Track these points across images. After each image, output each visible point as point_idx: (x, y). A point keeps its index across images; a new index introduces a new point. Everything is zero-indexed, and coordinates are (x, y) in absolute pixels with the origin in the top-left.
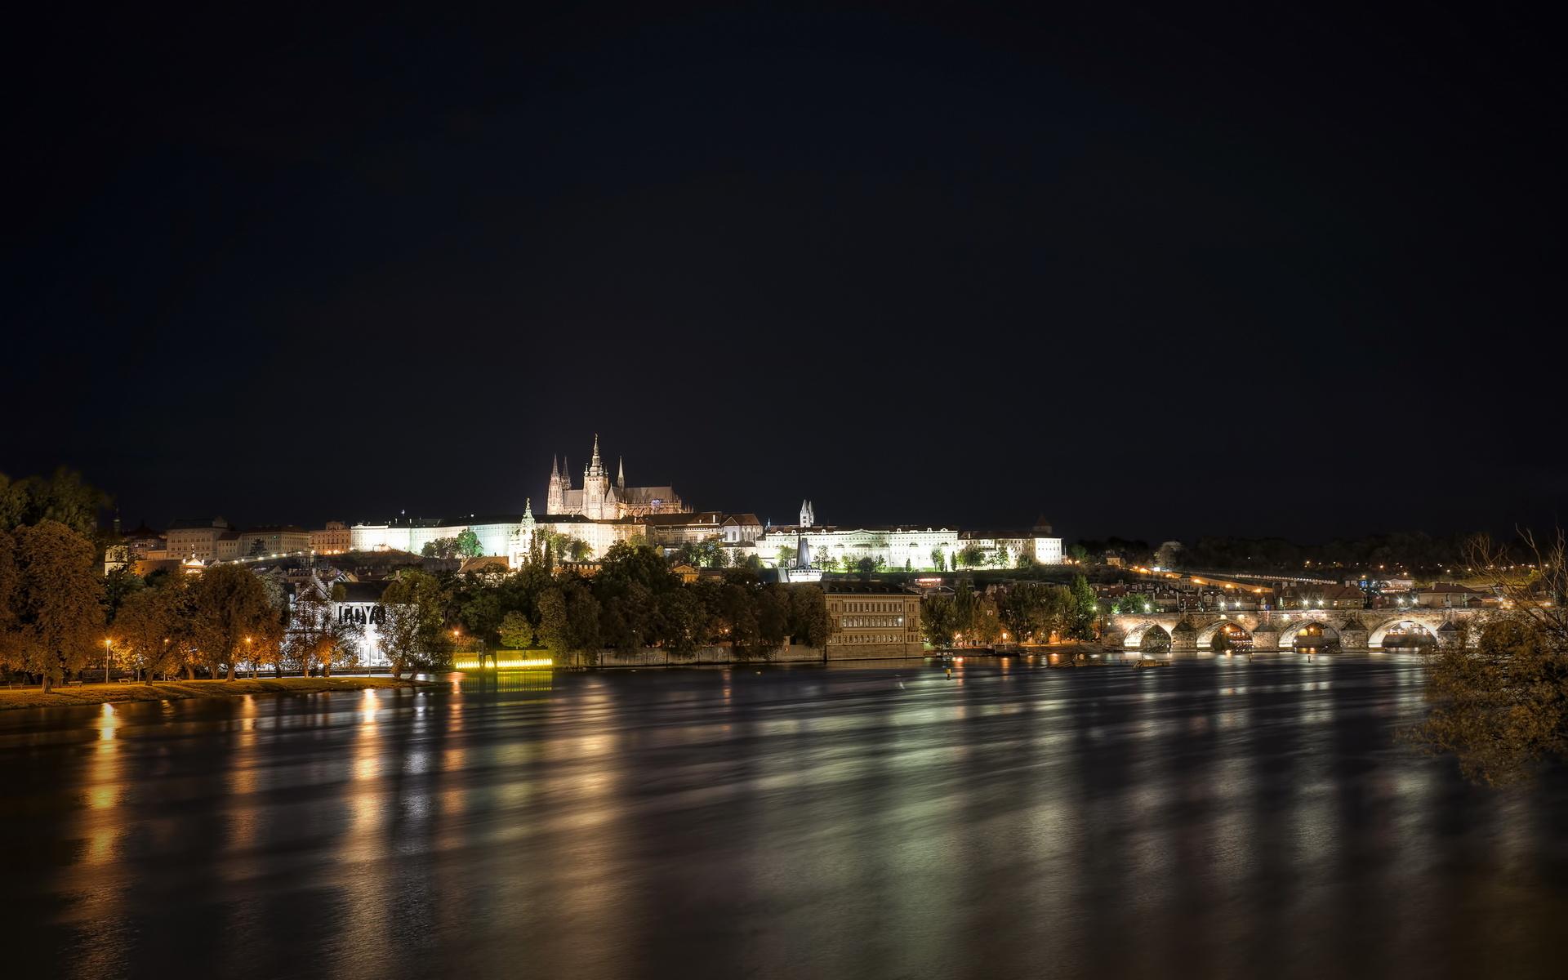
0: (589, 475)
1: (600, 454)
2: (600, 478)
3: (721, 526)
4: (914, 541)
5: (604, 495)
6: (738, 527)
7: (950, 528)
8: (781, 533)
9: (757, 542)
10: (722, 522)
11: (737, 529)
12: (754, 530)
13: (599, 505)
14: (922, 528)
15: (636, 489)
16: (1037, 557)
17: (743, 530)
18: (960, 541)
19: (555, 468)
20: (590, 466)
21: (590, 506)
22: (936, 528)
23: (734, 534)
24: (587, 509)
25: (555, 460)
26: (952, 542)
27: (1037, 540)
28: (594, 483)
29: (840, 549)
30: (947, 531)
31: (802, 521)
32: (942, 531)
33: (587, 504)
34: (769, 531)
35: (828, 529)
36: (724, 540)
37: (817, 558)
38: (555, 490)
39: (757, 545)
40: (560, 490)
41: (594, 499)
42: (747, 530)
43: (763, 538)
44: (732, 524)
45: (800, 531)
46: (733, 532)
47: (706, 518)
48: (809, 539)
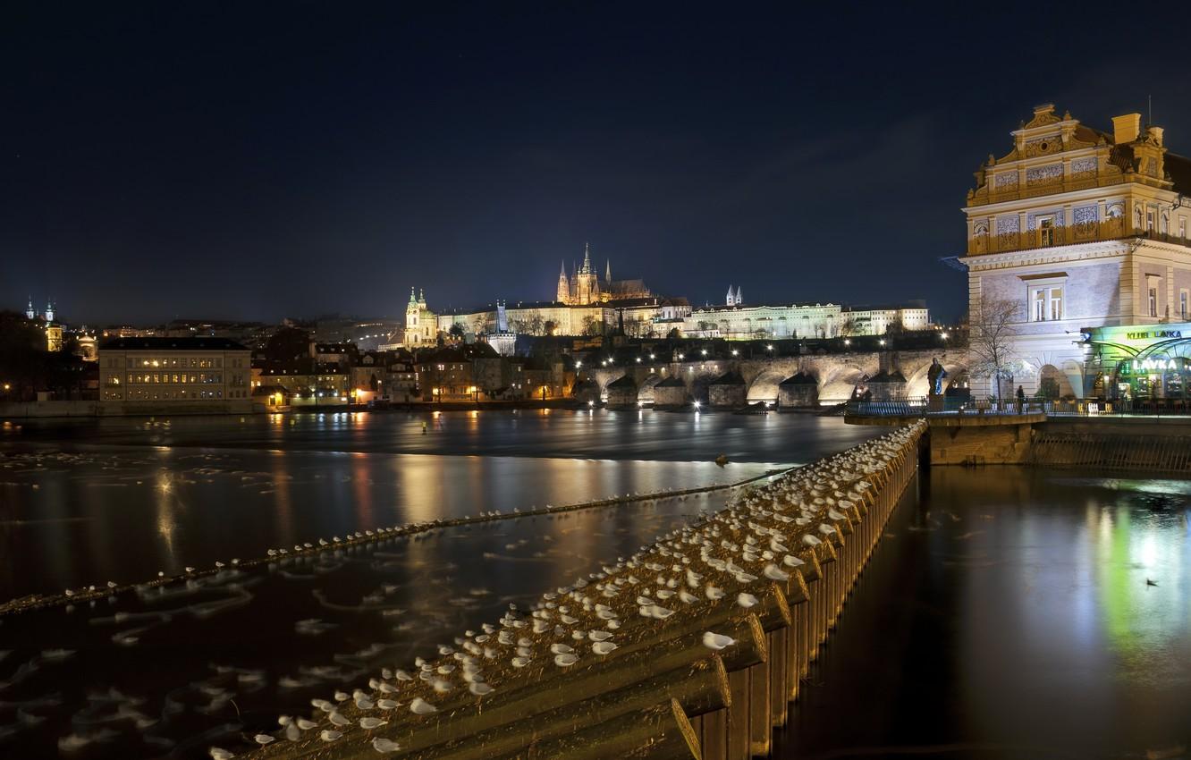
0: (582, 273)
1: (589, 257)
2: (589, 275)
3: (660, 307)
4: (806, 314)
5: (590, 288)
6: (672, 307)
7: (835, 303)
8: (703, 311)
9: (685, 319)
10: (661, 304)
11: (671, 309)
12: (684, 309)
13: (587, 295)
14: (812, 304)
15: (618, 283)
16: (904, 324)
17: (677, 309)
18: (843, 314)
19: (563, 270)
20: (582, 266)
21: (582, 296)
22: (823, 304)
23: (669, 313)
24: (580, 298)
26: (836, 315)
27: (904, 310)
28: (584, 279)
29: (747, 322)
30: (832, 305)
31: (728, 301)
32: (829, 305)
33: (580, 294)
34: (695, 310)
35: (739, 307)
36: (662, 318)
37: (720, 329)
38: (562, 285)
39: (682, 321)
40: (567, 285)
41: (584, 291)
42: (680, 309)
43: (689, 315)
44: (668, 305)
45: (717, 309)
46: (669, 311)
47: (650, 302)
48: (724, 314)
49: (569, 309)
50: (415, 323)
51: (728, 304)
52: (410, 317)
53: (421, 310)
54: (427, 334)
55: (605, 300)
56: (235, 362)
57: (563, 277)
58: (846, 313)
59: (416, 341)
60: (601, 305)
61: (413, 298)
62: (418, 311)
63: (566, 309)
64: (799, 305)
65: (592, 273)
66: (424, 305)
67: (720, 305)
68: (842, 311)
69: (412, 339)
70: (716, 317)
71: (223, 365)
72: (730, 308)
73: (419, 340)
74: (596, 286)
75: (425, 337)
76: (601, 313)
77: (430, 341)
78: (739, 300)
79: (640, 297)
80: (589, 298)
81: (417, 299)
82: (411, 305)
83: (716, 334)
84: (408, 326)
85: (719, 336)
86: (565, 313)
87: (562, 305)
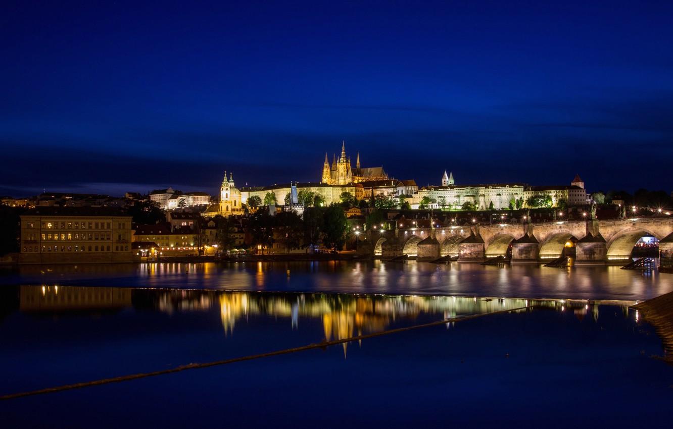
0: (339, 162)
1: (345, 151)
2: (345, 163)
3: (396, 187)
4: (499, 193)
5: (346, 173)
6: (404, 187)
7: (519, 185)
8: (426, 190)
9: (413, 196)
10: (396, 185)
11: (403, 188)
12: (413, 189)
13: (343, 178)
14: (503, 185)
15: (365, 169)
17: (407, 189)
18: (525, 193)
19: (326, 160)
20: (340, 157)
21: (340, 178)
22: (511, 185)
23: (402, 191)
24: (338, 180)
25: (326, 155)
26: (521, 193)
28: (342, 167)
29: (457, 198)
30: (517, 186)
31: (443, 183)
32: (514, 186)
33: (338, 177)
34: (420, 189)
35: (451, 187)
36: (397, 194)
37: (439, 203)
38: (326, 171)
39: (411, 197)
40: (329, 170)
41: (342, 175)
42: (410, 189)
43: (416, 193)
44: (401, 186)
45: (436, 189)
46: (401, 190)
47: (389, 183)
48: (441, 193)
49: (331, 188)
50: (227, 197)
51: (444, 185)
52: (223, 193)
53: (231, 187)
54: (235, 205)
55: (356, 182)
56: (120, 224)
57: (327, 165)
58: (527, 192)
59: (227, 210)
60: (354, 185)
61: (225, 179)
62: (229, 188)
63: (329, 188)
64: (494, 186)
65: (347, 162)
66: (233, 184)
67: (438, 185)
68: (525, 190)
69: (224, 208)
70: (436, 194)
71: (111, 228)
72: (445, 188)
73: (230, 209)
74: (350, 171)
75: (234, 207)
76: (354, 191)
77: (237, 210)
78: (452, 181)
79: (381, 179)
80: (345, 179)
81: (228, 179)
82: (224, 184)
83: (435, 206)
84: (222, 199)
85: (438, 207)
86: (329, 190)
87: (326, 185)
